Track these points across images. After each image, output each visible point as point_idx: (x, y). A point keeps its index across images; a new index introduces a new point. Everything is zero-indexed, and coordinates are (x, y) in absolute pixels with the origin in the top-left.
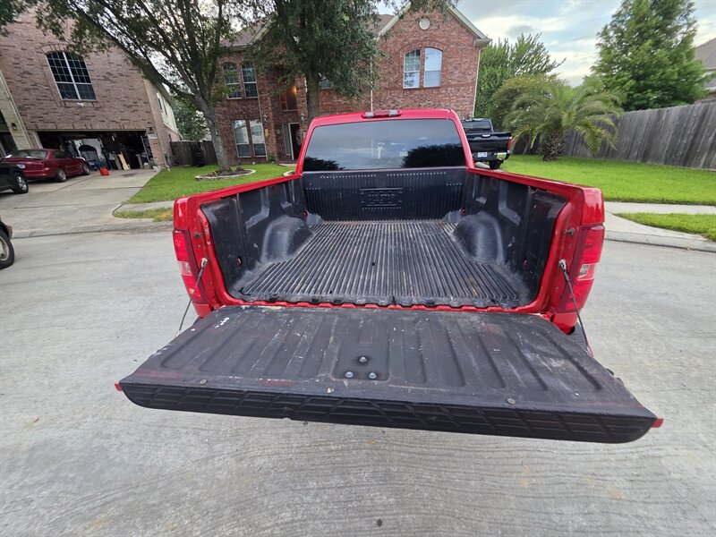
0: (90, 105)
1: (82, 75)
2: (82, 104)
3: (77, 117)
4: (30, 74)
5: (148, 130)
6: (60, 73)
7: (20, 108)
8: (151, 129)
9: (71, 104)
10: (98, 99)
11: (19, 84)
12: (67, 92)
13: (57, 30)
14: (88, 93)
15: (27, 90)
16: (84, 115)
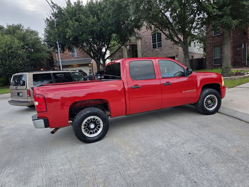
0: (159, 49)
1: (160, 39)
2: (157, 50)
3: (155, 54)
4: (146, 42)
5: (175, 57)
6: (154, 41)
7: (142, 54)
8: (177, 55)
9: (155, 50)
10: (162, 47)
11: (144, 47)
12: (154, 47)
13: (151, 28)
14: (160, 45)
15: (145, 48)
16: (157, 53)
